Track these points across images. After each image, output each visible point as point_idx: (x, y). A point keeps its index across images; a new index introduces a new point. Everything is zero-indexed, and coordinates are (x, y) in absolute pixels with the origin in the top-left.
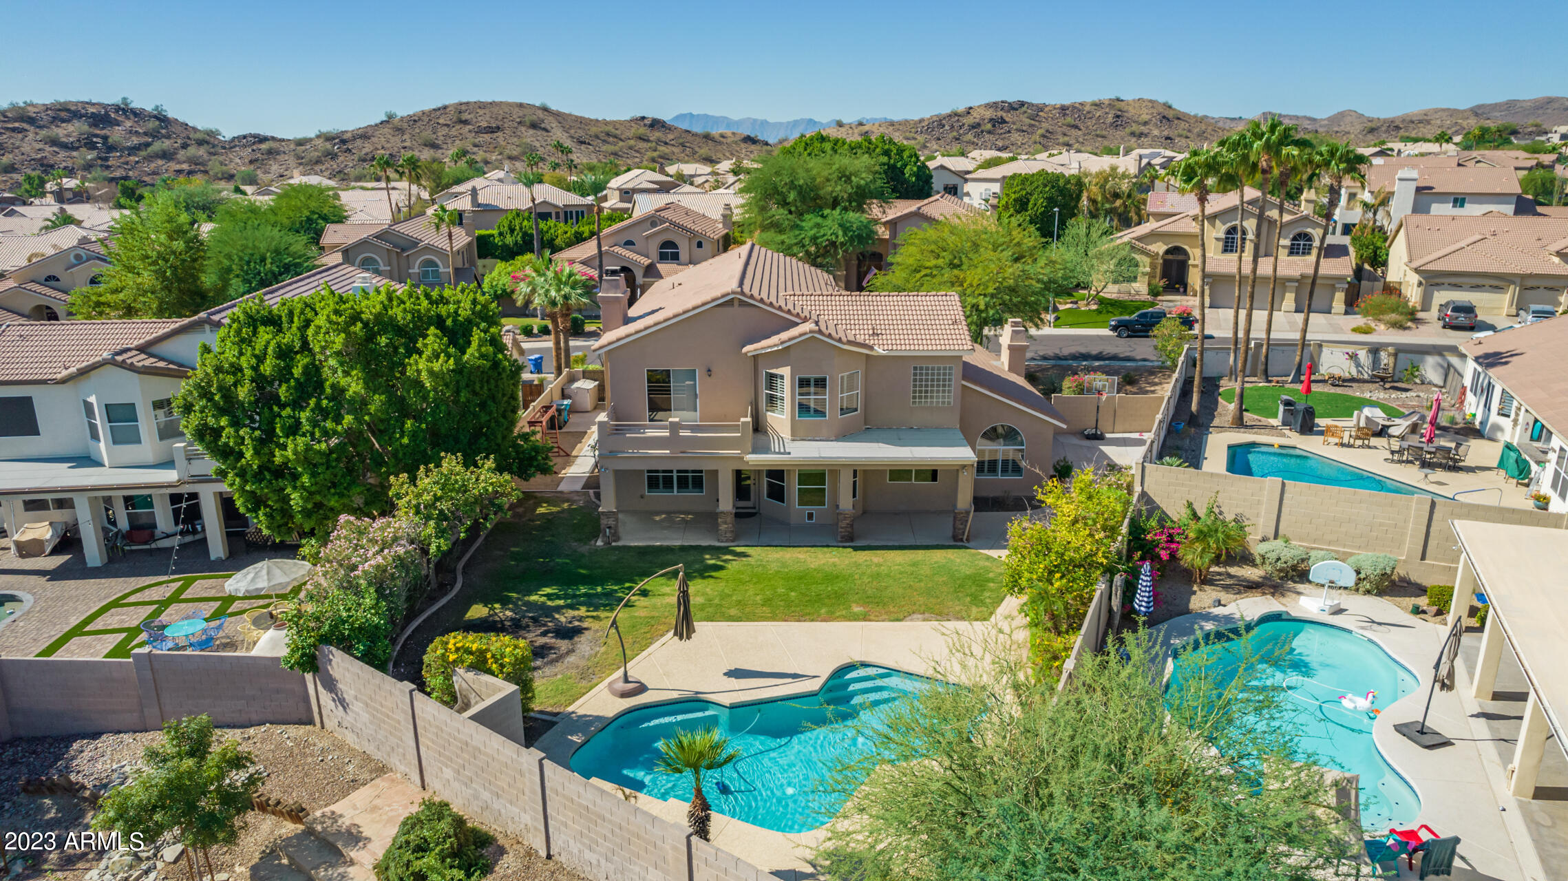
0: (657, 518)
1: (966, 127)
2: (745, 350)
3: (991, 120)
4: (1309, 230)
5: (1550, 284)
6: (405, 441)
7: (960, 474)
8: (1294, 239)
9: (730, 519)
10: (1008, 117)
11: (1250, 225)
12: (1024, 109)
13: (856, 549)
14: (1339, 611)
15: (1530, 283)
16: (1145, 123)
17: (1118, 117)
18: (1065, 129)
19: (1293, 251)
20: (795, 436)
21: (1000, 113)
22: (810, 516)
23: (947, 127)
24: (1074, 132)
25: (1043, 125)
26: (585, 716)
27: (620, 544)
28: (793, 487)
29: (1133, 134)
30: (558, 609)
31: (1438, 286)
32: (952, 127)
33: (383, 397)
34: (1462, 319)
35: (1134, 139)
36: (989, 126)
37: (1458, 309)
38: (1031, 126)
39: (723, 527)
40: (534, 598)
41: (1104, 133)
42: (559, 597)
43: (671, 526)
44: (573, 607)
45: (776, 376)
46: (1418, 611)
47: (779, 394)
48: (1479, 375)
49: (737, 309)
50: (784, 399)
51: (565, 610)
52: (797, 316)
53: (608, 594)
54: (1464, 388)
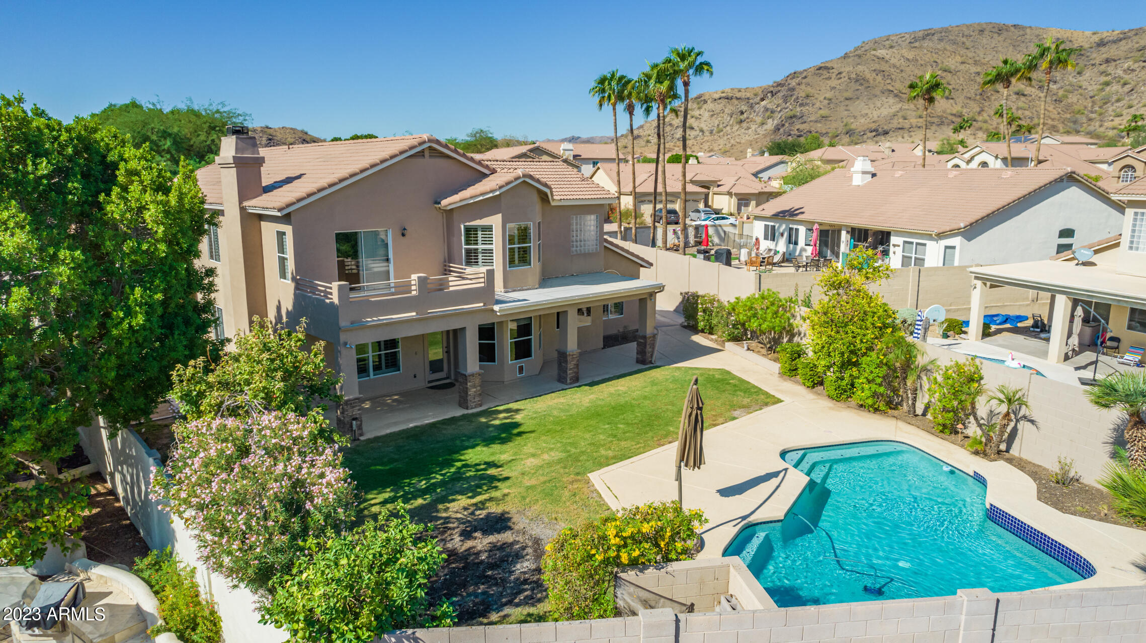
2: (444, 202)
5: (694, 197)
7: (648, 301)
15: (685, 197)
20: (511, 286)
22: (521, 369)
27: (369, 436)
28: (506, 343)
30: (432, 507)
31: (643, 202)
34: (673, 217)
37: (670, 212)
39: (472, 392)
43: (391, 409)
44: (444, 499)
45: (475, 229)
46: (945, 336)
47: (480, 247)
48: (773, 227)
49: (427, 161)
50: (490, 251)
51: (440, 506)
52: (487, 167)
53: (458, 477)
54: (757, 239)
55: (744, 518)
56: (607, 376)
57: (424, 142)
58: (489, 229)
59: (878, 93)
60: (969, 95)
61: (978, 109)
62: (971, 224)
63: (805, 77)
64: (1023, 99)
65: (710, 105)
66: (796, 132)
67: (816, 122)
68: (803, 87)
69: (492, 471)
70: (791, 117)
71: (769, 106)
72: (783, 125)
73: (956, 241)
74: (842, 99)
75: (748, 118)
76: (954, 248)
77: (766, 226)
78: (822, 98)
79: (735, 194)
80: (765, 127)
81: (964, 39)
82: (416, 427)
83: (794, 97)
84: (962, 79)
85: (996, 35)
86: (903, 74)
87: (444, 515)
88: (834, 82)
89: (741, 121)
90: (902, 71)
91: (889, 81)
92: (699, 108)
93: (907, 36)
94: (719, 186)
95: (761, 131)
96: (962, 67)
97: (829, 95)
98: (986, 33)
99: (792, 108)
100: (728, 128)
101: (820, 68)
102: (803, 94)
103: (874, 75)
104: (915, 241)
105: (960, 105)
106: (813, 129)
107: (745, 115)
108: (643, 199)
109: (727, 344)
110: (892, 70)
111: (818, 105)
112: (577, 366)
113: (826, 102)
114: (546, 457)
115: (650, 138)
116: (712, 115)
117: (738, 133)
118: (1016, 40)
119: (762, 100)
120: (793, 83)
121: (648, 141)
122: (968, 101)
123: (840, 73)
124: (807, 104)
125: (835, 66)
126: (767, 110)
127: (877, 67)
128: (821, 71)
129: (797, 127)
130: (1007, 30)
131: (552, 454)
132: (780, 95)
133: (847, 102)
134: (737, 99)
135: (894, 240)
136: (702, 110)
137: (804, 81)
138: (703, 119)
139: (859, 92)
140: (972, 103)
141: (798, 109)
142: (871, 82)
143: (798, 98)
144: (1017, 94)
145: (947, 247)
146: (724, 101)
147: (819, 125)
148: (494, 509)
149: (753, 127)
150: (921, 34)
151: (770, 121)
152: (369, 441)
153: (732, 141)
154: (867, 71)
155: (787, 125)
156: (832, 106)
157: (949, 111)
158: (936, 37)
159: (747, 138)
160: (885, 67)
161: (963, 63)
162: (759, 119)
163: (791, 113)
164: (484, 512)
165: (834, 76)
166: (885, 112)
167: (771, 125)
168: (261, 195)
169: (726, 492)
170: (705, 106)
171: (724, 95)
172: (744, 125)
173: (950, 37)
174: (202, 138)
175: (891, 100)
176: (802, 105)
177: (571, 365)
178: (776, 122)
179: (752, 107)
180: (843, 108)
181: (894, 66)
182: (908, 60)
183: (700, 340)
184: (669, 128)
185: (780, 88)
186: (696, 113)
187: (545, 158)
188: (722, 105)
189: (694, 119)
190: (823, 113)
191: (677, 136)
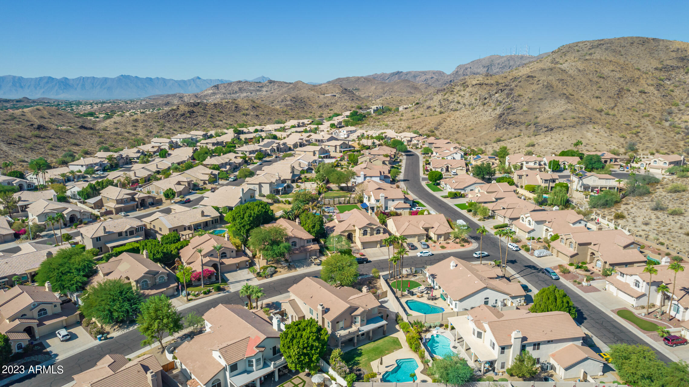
1: (179, 116)
3: (189, 112)
10: (195, 109)
11: (369, 230)
13: (374, 341)
14: (438, 332)
16: (247, 110)
18: (218, 114)
19: (377, 233)
20: (361, 326)
21: (191, 109)
22: (363, 338)
23: (171, 116)
24: (221, 115)
29: (244, 114)
32: (173, 116)
35: (245, 117)
36: (188, 115)
39: (356, 345)
47: (357, 320)
49: (350, 309)
56: (378, 339)
57: (350, 306)
59: (557, 95)
60: (610, 95)
61: (613, 105)
63: (520, 82)
64: (643, 95)
65: (470, 89)
67: (521, 114)
68: (518, 88)
69: (359, 361)
70: (509, 109)
71: (499, 99)
72: (504, 114)
74: (537, 99)
75: (488, 102)
78: (526, 98)
79: (436, 234)
80: (496, 112)
81: (621, 49)
83: (512, 96)
84: (609, 83)
85: (641, 46)
86: (575, 82)
88: (534, 87)
89: (485, 104)
90: (574, 79)
91: (565, 87)
92: (464, 90)
93: (588, 44)
96: (611, 74)
97: (530, 96)
98: (635, 44)
99: (510, 103)
100: (478, 107)
101: (528, 77)
102: (516, 94)
103: (557, 82)
105: (603, 102)
106: (518, 120)
107: (487, 101)
109: (400, 329)
110: (569, 79)
111: (524, 102)
112: (372, 339)
113: (528, 100)
115: (436, 108)
116: (471, 95)
117: (481, 113)
118: (653, 49)
119: (496, 93)
120: (513, 85)
121: (435, 111)
122: (609, 99)
123: (539, 81)
124: (518, 101)
125: (537, 76)
126: (497, 101)
127: (560, 77)
128: (528, 79)
130: (648, 42)
131: (366, 358)
132: (506, 92)
133: (539, 101)
134: (486, 84)
136: (466, 92)
137: (519, 84)
138: (466, 97)
139: (547, 95)
140: (611, 100)
141: (513, 104)
142: (555, 87)
143: (513, 97)
144: (640, 92)
145: (456, 303)
146: (478, 86)
147: (521, 118)
148: (359, 367)
149: (490, 111)
150: (596, 44)
151: (498, 108)
154: (554, 79)
155: (506, 114)
156: (531, 103)
157: (595, 108)
158: (604, 47)
160: (565, 77)
161: (613, 71)
162: (493, 106)
163: (509, 106)
165: (536, 81)
166: (558, 110)
167: (499, 111)
170: (467, 89)
171: (478, 82)
172: (485, 107)
173: (613, 48)
175: (563, 102)
176: (515, 101)
178: (501, 110)
179: (490, 96)
180: (537, 105)
181: (571, 76)
182: (579, 70)
183: (397, 327)
184: (447, 102)
185: (506, 87)
186: (462, 93)
187: (373, 226)
188: (476, 89)
189: (460, 97)
190: (525, 108)
191: (451, 108)
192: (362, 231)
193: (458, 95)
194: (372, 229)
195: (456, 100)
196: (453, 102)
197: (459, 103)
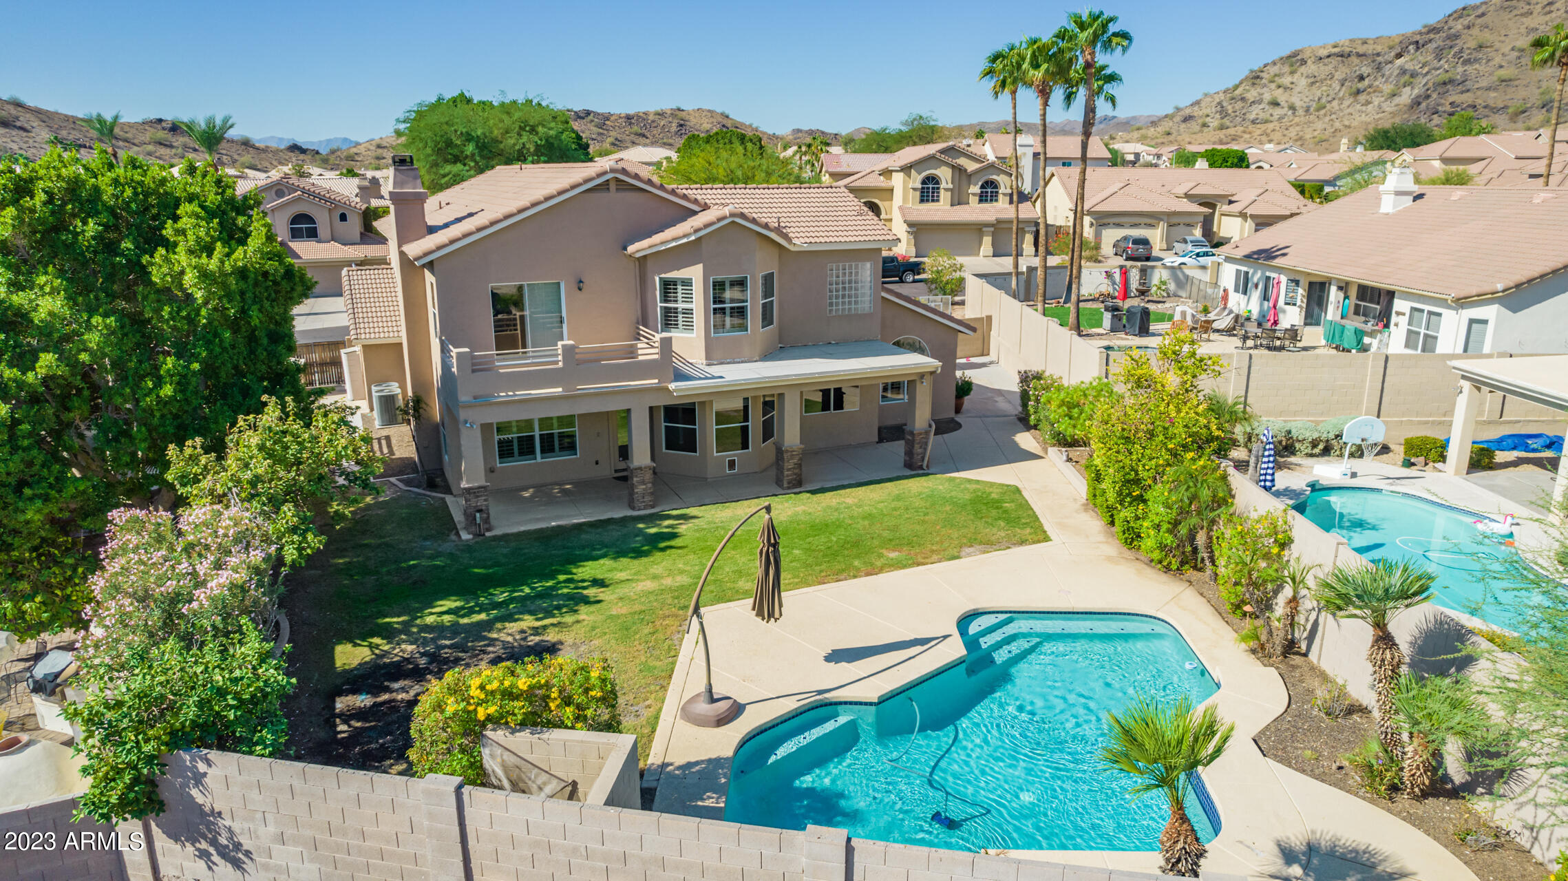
0: (526, 494)
2: (631, 249)
4: (994, 177)
5: (1188, 220)
6: (167, 390)
7: (918, 385)
8: (982, 187)
9: (648, 476)
11: (944, 174)
12: (591, 117)
13: (813, 492)
14: (1354, 475)
15: (1174, 220)
17: (681, 125)
18: (633, 137)
19: (983, 198)
20: (710, 358)
22: (732, 464)
24: (642, 140)
25: (611, 133)
26: (689, 765)
27: (497, 532)
28: (708, 430)
30: (488, 625)
31: (1105, 225)
33: (111, 320)
34: (1141, 250)
37: (1137, 242)
38: (600, 134)
39: (640, 489)
40: (430, 620)
41: (671, 141)
42: (471, 612)
43: (551, 501)
44: (510, 618)
45: (674, 282)
46: (1409, 464)
47: (681, 306)
48: (1247, 273)
49: (613, 195)
50: (688, 312)
51: (499, 625)
52: (696, 201)
53: (546, 594)
54: (1225, 290)
55: (820, 692)
56: (846, 483)
57: (605, 173)
58: (687, 283)
62: (1518, 286)
63: (1481, 15)
65: (1311, 68)
66: (1448, 108)
67: (1488, 89)
68: (1475, 31)
69: (591, 592)
70: (1445, 83)
71: (1409, 66)
72: (1428, 97)
73: (1490, 312)
75: (1370, 86)
76: (1485, 322)
77: (1238, 272)
79: (1251, 216)
80: (1397, 100)
82: (559, 526)
83: (1456, 49)
87: (495, 636)
89: (1358, 92)
92: (1292, 73)
94: (1231, 202)
95: (1389, 107)
99: (1448, 67)
100: (1335, 103)
102: (1470, 46)
104: (1427, 308)
106: (1479, 101)
107: (1366, 82)
108: (1105, 221)
109: (1050, 450)
111: (1497, 60)
112: (799, 466)
114: (668, 582)
115: (1208, 119)
116: (1313, 83)
117: (1349, 110)
119: (1399, 56)
120: (1458, 26)
121: (1205, 125)
124: (1476, 60)
126: (1403, 72)
129: (1451, 99)
131: (679, 578)
132: (1431, 47)
134: (1359, 55)
135: (1399, 305)
136: (1296, 76)
137: (1478, 21)
138: (1297, 89)
141: (1460, 69)
143: (1461, 51)
145: (1472, 322)
146: (1334, 61)
147: (1493, 94)
148: (551, 636)
149: (1376, 101)
151: (1408, 89)
152: (496, 538)
153: (1337, 125)
155: (1435, 96)
159: (1364, 118)
162: (1388, 88)
163: (1446, 77)
164: (537, 638)
167: (1407, 96)
168: (423, 237)
169: (836, 656)
170: (1303, 69)
171: (1336, 50)
172: (1362, 98)
174: (512, 141)
176: (1467, 62)
177: (789, 464)
178: (1416, 91)
179: (1379, 68)
183: (1025, 440)
184: (1239, 104)
185: (1432, 36)
186: (1286, 80)
187: (962, 161)
188: (1330, 67)
189: (1281, 90)
190: (1503, 73)
191: (1252, 116)
192: (916, 180)
193: (1273, 86)
194: (959, 171)
195: (1267, 97)
196: (1260, 102)
197: (1275, 104)
